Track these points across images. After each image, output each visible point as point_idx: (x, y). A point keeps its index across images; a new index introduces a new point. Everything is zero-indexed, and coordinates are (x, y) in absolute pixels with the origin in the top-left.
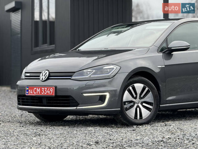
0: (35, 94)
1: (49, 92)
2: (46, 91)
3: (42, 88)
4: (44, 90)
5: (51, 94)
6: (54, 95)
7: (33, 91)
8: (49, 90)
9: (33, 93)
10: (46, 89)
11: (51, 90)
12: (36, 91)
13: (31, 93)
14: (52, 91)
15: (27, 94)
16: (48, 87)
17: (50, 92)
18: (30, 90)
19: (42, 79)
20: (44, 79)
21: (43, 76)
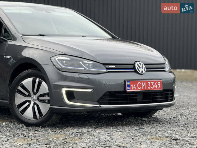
0: (139, 89)
1: (156, 86)
3: (148, 82)
4: (151, 84)
5: (159, 88)
6: (162, 89)
7: (136, 86)
8: (157, 84)
9: (137, 88)
10: (153, 82)
11: (159, 83)
12: (140, 85)
13: (134, 89)
14: (159, 85)
15: (128, 90)
16: (155, 80)
17: (158, 86)
18: (132, 86)
19: (142, 72)
20: (144, 72)
21: (141, 68)
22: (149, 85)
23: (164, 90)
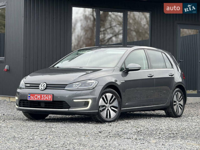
0: (36, 99)
1: (48, 98)
2: (45, 97)
3: (42, 95)
4: (44, 97)
6: (52, 100)
7: (34, 97)
8: (48, 97)
9: (34, 99)
10: (45, 96)
12: (36, 97)
13: (32, 99)
14: (50, 97)
16: (47, 94)
17: (49, 98)
18: (31, 97)
19: (42, 89)
20: (43, 89)
21: (42, 87)
22: (42, 97)
23: (53, 101)
